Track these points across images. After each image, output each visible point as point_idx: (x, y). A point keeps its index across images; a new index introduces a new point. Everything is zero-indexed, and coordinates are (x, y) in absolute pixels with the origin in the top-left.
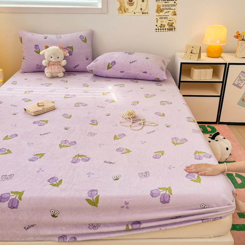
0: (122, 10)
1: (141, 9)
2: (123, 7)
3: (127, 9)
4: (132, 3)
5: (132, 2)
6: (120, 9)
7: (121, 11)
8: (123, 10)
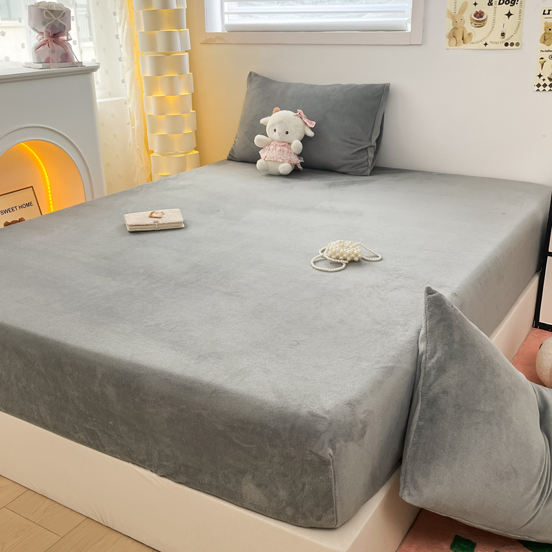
0: (457, 36)
1: (503, 34)
2: (461, 30)
3: (469, 34)
4: (481, 19)
5: (481, 17)
6: (453, 35)
7: (453, 41)
8: (459, 38)
